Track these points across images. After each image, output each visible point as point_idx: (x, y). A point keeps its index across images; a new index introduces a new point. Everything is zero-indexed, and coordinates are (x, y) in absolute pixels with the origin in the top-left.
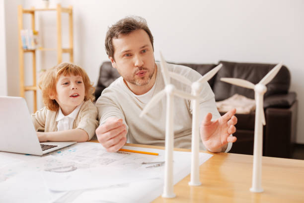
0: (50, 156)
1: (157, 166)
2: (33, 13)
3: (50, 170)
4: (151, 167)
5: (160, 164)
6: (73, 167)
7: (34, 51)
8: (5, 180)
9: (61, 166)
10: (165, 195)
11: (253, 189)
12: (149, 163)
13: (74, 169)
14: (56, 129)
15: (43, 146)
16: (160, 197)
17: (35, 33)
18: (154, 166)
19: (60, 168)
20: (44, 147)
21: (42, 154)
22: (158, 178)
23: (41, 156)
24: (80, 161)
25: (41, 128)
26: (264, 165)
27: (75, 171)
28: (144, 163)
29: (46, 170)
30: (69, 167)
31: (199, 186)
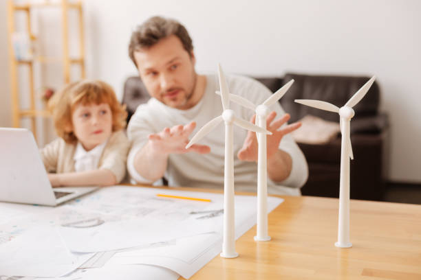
0: (66, 207)
1: (210, 217)
2: (27, 9)
3: (68, 225)
4: (203, 217)
5: (214, 214)
6: (99, 221)
7: (30, 63)
8: (10, 240)
9: (82, 220)
10: (224, 254)
11: (339, 244)
12: (200, 213)
13: (100, 223)
14: (73, 170)
15: (56, 193)
16: (218, 257)
17: (33, 38)
18: (207, 216)
19: (82, 222)
20: (58, 195)
21: (55, 204)
22: (214, 232)
23: (54, 207)
24: (108, 212)
25: (52, 169)
26: (352, 211)
27: (102, 225)
28: (193, 213)
29: (63, 226)
30: (93, 220)
31: (268, 241)
